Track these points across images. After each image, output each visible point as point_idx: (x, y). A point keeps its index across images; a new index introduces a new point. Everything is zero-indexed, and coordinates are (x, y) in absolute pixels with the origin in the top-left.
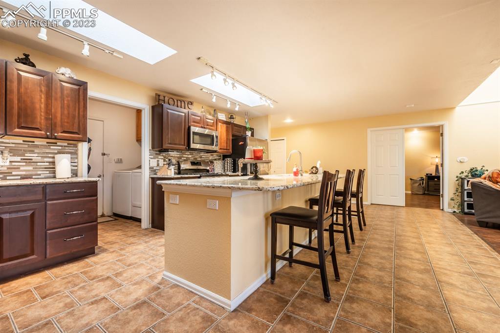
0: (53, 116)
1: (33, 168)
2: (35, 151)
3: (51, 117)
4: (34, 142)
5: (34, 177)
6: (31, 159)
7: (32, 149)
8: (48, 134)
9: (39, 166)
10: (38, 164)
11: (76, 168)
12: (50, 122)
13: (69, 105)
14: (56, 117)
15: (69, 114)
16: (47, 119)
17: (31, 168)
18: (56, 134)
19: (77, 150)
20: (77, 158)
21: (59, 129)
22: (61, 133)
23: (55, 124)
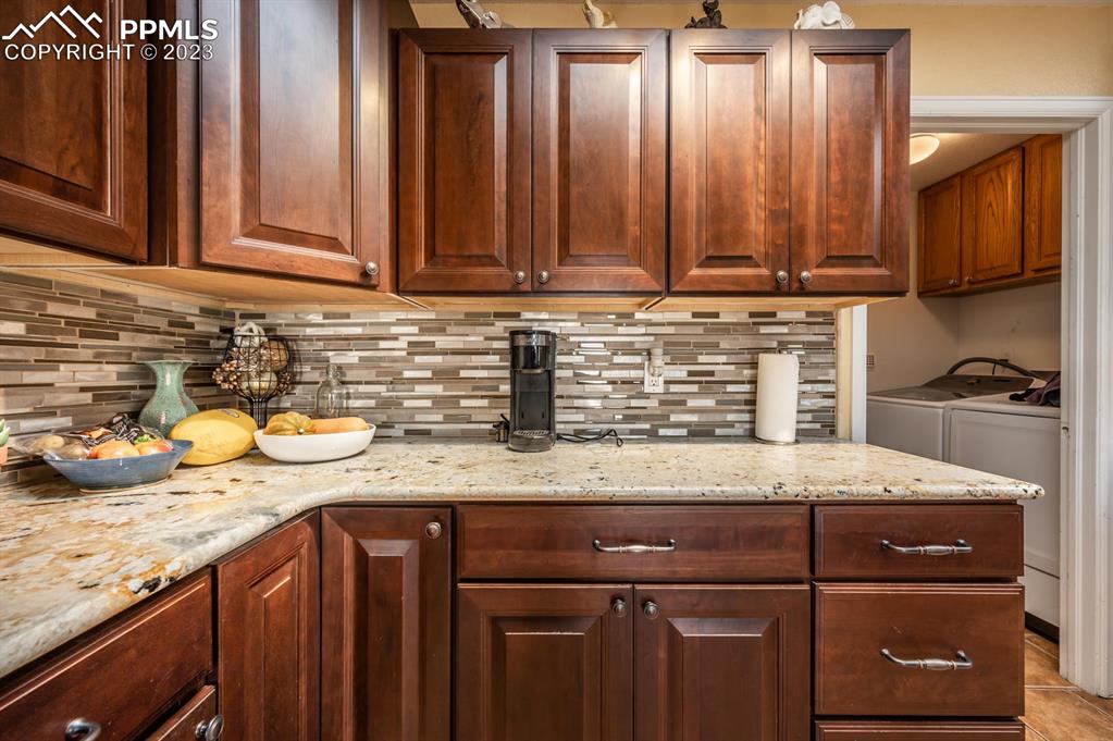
0: (794, 199)
1: (718, 403)
2: (722, 345)
3: (787, 205)
4: (716, 315)
5: (718, 431)
6: (712, 373)
7: (712, 339)
8: (781, 273)
9: (730, 397)
10: (730, 388)
11: (829, 402)
12: (784, 227)
13: (847, 143)
14: (803, 203)
15: (844, 181)
16: (775, 216)
17: (709, 403)
18: (805, 274)
19: (833, 336)
20: (834, 365)
21: (812, 251)
22: (818, 267)
23: (802, 230)
